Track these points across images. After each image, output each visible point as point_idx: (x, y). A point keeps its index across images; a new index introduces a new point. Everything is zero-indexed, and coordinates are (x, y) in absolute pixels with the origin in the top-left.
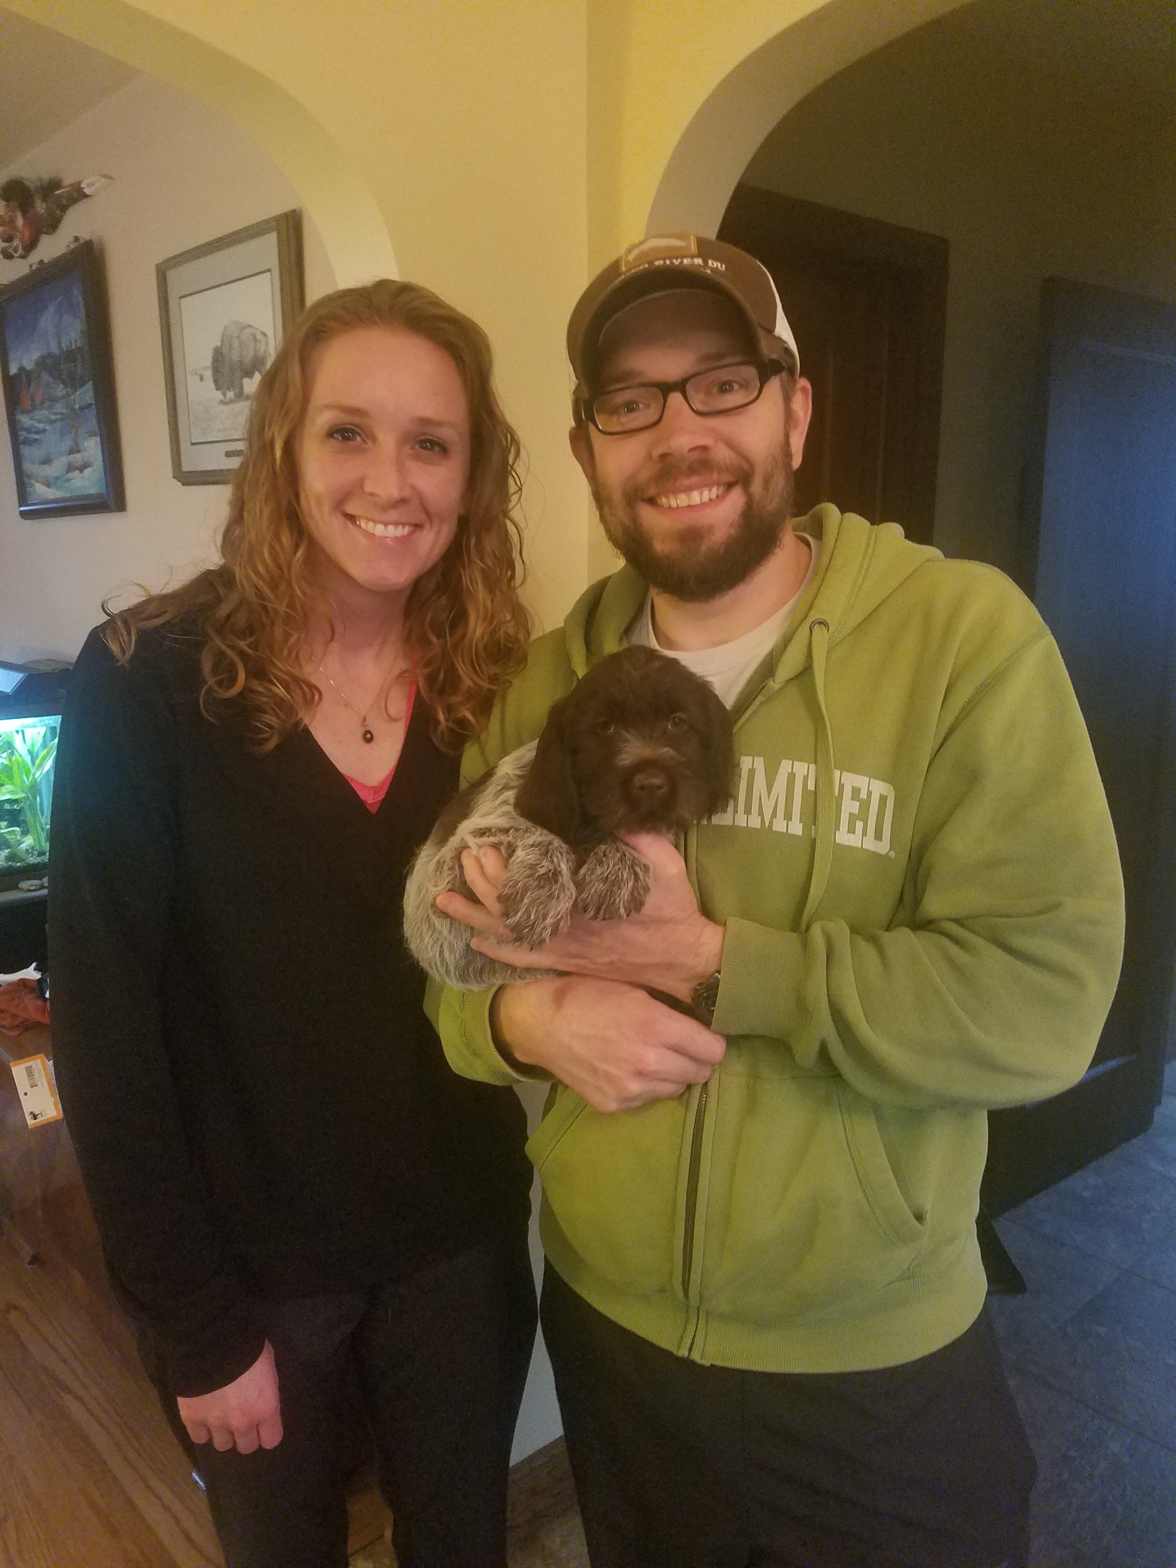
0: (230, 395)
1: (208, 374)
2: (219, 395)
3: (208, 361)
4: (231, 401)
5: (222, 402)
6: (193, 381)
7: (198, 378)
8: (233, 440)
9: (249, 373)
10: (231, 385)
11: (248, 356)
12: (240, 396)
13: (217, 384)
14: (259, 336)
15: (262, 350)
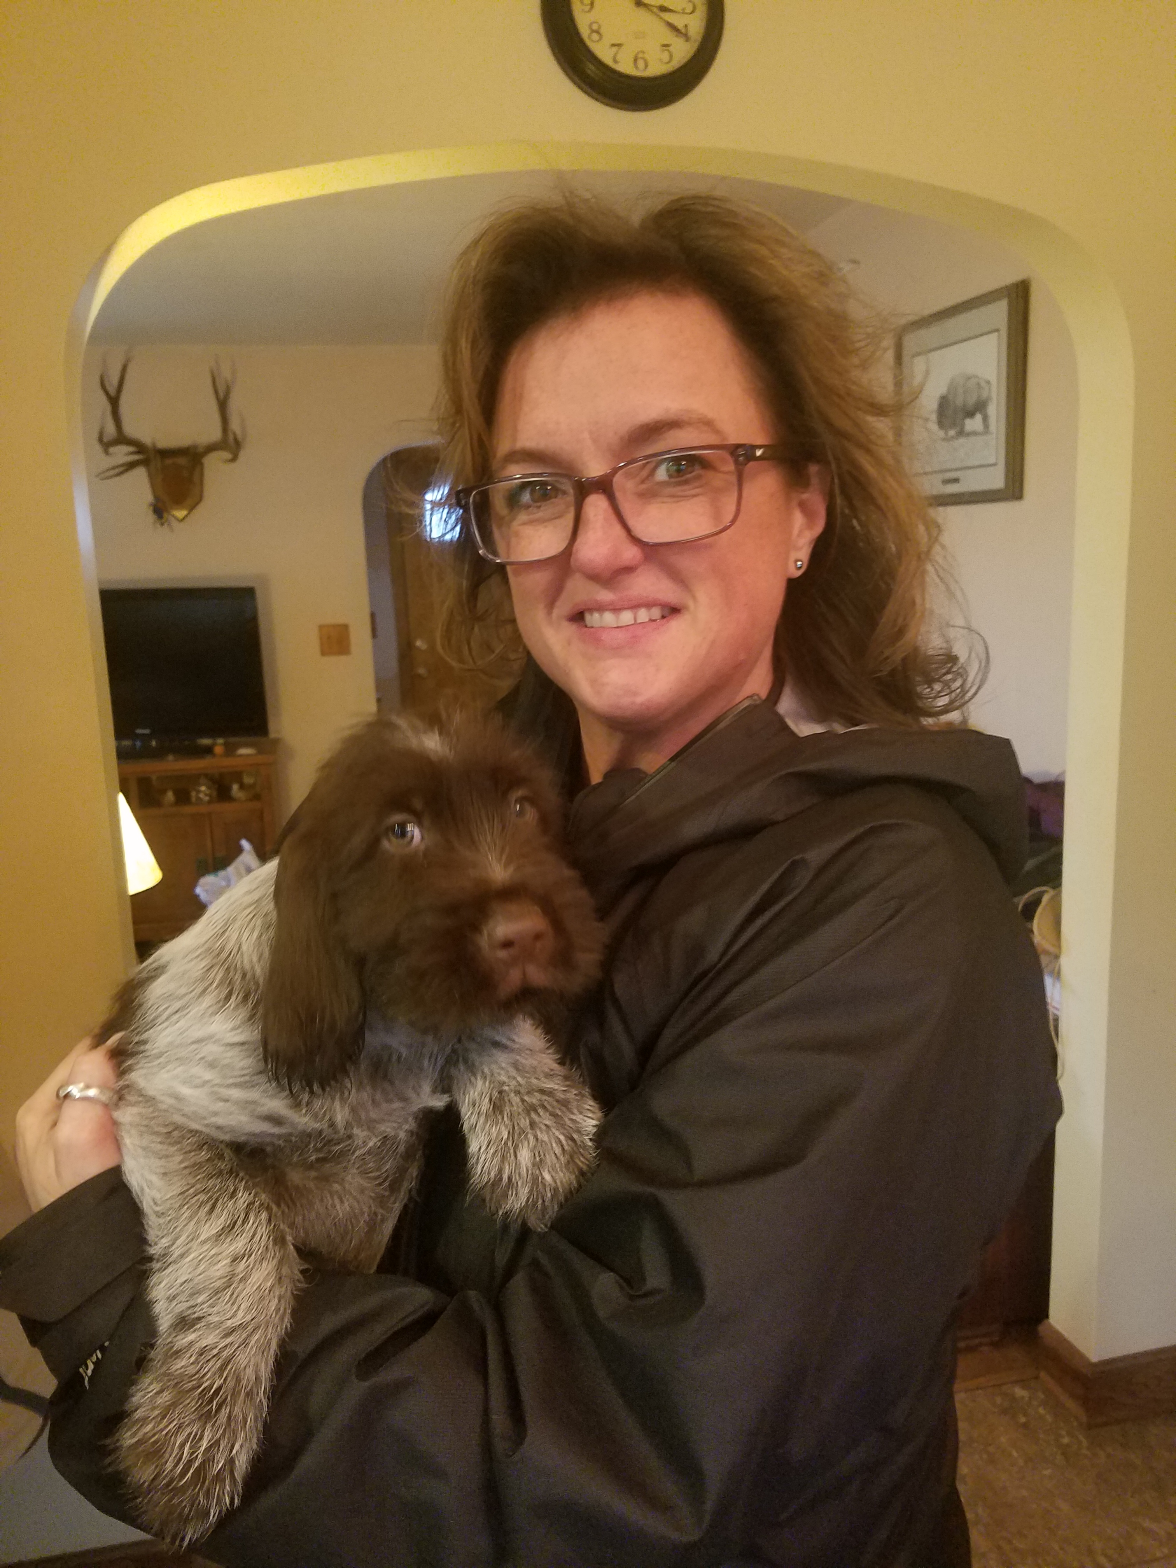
0: (952, 433)
2: (942, 433)
4: (952, 438)
5: (944, 440)
8: (950, 470)
9: (971, 414)
10: (954, 425)
11: (972, 401)
12: (961, 433)
13: (941, 424)
14: (983, 384)
15: (985, 395)
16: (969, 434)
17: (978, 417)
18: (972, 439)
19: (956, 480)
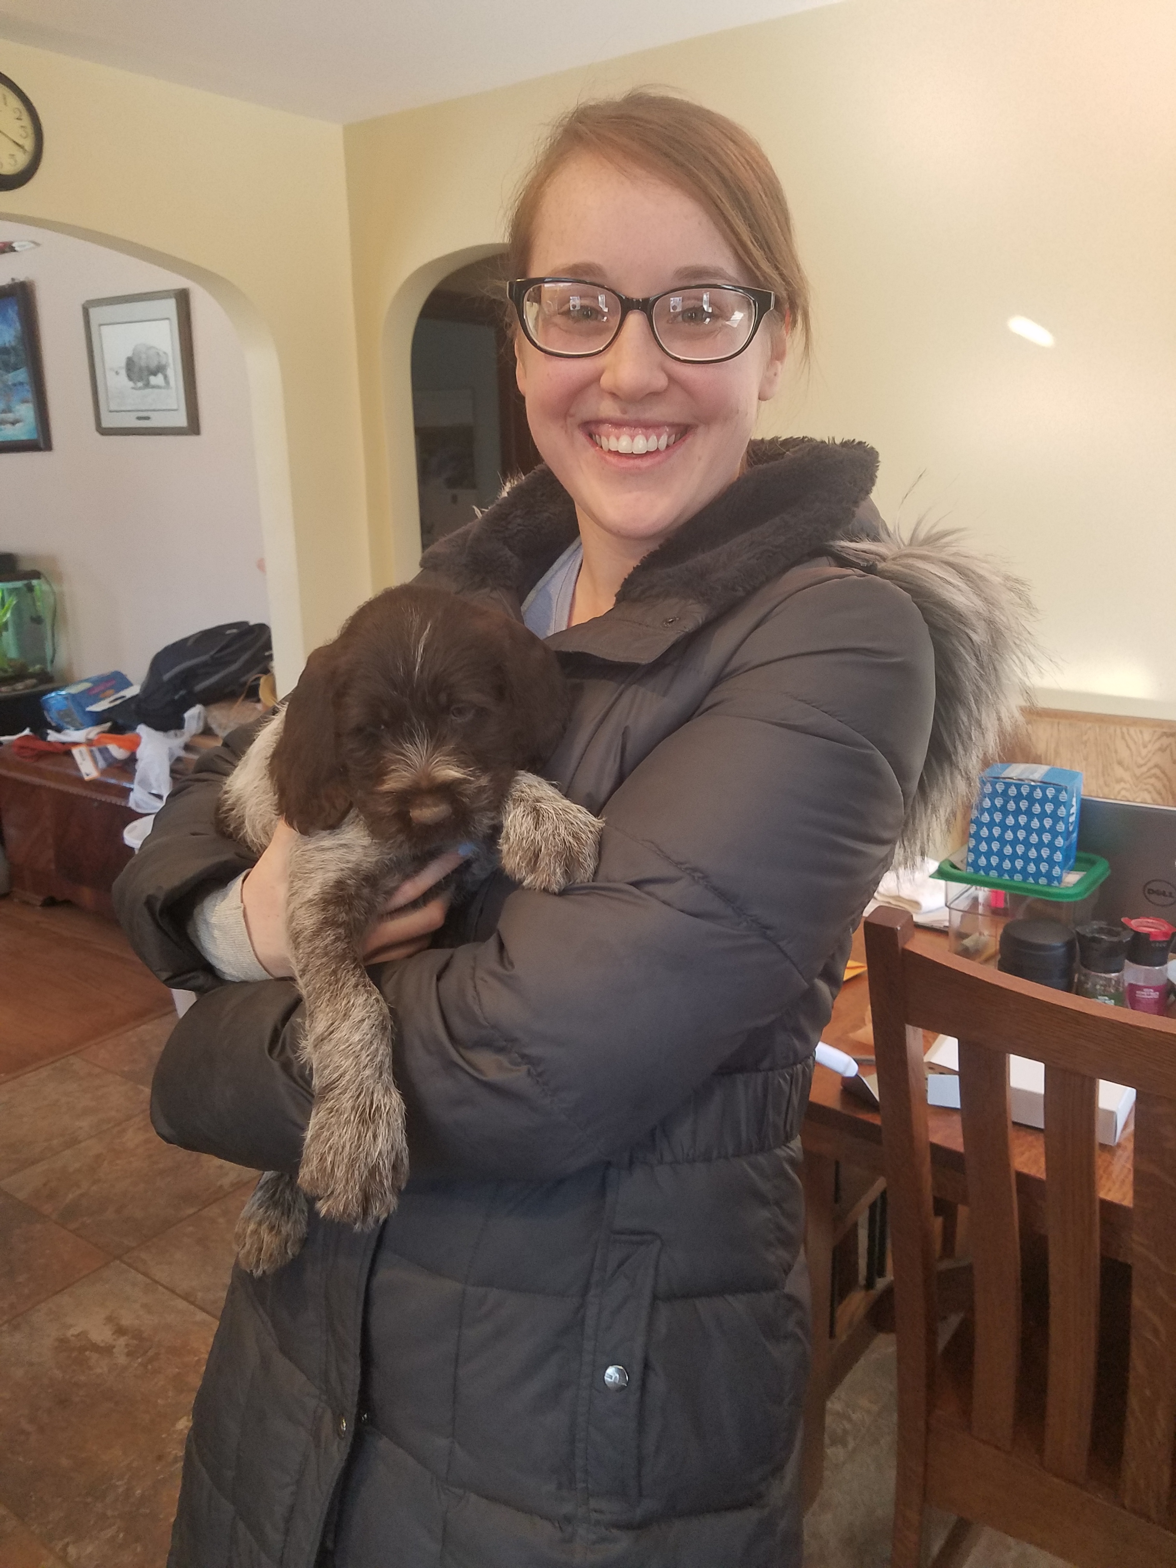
0: (140, 384)
1: (123, 373)
2: (131, 384)
3: (123, 363)
4: (140, 388)
6: (110, 375)
7: (114, 373)
8: (142, 411)
9: (155, 374)
10: (140, 379)
11: (153, 364)
12: (147, 385)
13: (130, 378)
14: (161, 353)
15: (163, 362)
16: (153, 387)
17: (160, 376)
18: (156, 391)
19: (148, 418)
